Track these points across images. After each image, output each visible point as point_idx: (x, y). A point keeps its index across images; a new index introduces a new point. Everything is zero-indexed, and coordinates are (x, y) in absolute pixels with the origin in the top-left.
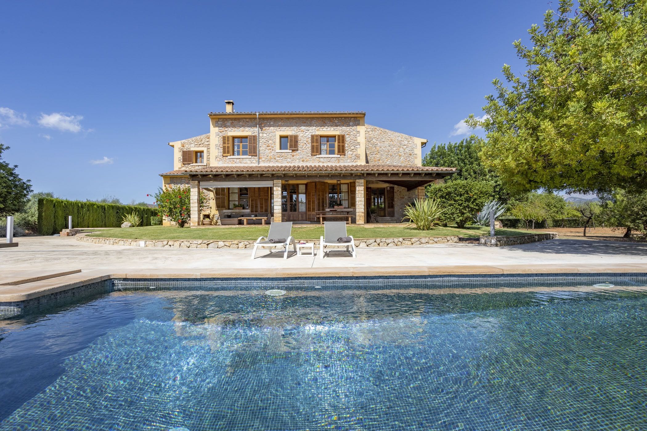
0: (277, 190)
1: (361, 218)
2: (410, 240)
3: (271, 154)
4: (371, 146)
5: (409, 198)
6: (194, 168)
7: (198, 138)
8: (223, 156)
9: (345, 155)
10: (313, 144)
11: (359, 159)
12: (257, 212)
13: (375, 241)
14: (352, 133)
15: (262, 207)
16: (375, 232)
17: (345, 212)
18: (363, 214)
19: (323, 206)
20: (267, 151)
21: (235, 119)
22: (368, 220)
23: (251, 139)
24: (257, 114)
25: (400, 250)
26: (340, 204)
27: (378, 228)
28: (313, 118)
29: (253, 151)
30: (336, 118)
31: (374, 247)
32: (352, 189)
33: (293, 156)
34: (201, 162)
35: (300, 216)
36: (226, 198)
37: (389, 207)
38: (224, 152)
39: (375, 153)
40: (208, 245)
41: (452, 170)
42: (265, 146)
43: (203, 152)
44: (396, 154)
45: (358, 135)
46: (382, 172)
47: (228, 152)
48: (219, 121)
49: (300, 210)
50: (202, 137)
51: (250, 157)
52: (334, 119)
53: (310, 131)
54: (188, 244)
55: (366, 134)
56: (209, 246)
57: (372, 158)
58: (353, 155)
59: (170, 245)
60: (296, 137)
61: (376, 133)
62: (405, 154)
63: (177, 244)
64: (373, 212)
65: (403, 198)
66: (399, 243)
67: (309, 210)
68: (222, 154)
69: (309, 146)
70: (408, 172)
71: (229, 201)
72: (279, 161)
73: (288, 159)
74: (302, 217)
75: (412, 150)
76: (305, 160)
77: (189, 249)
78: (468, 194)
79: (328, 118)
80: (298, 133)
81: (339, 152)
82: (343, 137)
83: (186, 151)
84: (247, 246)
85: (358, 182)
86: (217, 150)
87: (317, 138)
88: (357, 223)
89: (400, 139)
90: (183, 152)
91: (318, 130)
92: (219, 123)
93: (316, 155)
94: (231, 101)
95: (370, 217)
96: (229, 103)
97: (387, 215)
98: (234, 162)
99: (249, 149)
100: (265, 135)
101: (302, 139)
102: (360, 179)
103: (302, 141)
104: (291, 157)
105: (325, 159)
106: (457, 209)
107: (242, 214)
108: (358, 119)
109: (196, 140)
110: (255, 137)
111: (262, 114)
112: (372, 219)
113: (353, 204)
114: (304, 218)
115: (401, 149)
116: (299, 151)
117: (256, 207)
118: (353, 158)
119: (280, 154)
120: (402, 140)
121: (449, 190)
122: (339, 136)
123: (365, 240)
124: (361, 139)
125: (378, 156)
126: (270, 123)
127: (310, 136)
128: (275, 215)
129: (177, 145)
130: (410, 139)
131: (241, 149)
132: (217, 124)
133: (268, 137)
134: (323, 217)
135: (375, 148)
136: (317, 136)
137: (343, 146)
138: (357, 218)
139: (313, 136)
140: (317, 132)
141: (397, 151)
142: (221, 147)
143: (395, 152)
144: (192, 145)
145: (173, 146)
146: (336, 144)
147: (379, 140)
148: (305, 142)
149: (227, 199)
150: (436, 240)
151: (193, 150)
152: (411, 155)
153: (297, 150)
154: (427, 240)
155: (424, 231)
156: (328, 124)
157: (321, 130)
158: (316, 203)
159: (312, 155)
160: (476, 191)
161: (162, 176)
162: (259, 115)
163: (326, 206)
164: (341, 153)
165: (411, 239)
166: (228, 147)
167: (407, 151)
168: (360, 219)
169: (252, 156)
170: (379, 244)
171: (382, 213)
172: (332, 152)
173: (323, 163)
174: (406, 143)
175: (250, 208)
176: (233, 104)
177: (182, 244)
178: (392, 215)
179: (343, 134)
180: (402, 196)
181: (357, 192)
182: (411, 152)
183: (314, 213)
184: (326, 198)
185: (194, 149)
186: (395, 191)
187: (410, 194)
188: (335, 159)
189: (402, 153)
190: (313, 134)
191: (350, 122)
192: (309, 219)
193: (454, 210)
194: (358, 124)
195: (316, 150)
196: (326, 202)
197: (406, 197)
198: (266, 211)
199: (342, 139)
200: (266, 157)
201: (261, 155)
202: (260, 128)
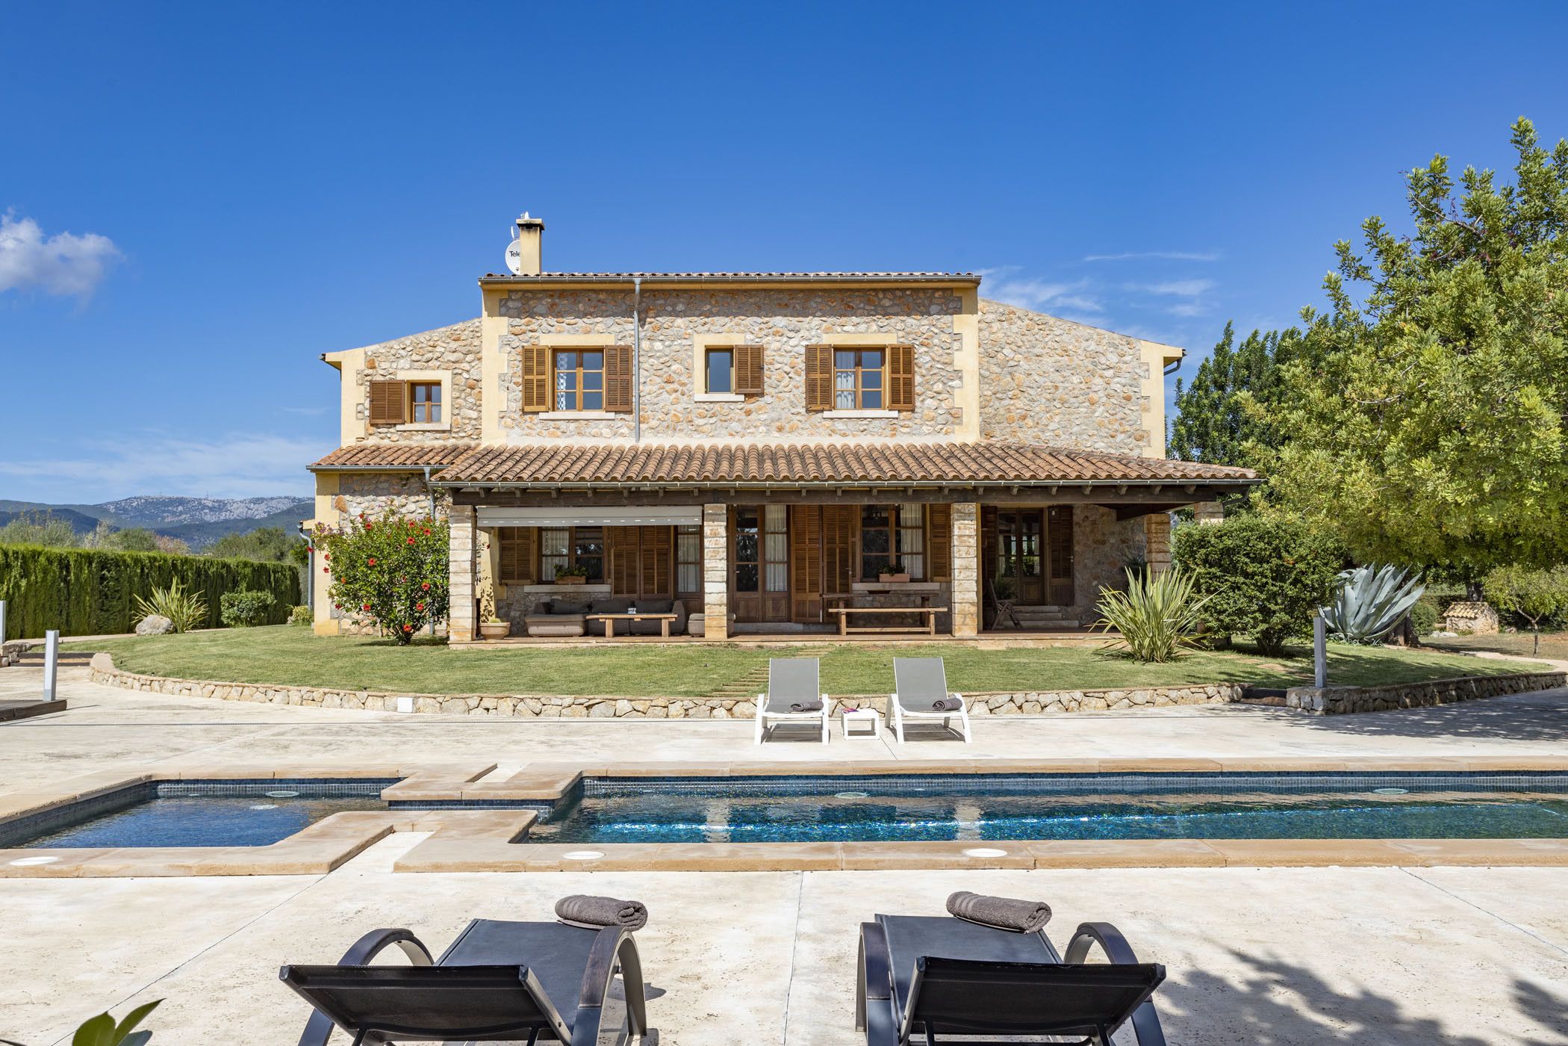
0: (715, 535)
1: (968, 621)
2: (1102, 695)
3: (679, 407)
4: (998, 370)
5: (1123, 542)
6: (406, 438)
7: (423, 337)
8: (524, 413)
9: (913, 411)
10: (812, 376)
11: (960, 424)
12: (634, 591)
13: (1012, 700)
14: (936, 341)
15: (648, 579)
16: (1010, 669)
17: (916, 593)
18: (974, 609)
19: (844, 575)
20: (665, 395)
21: (562, 294)
22: (988, 624)
23: (614, 356)
24: (637, 281)
25: (1075, 724)
26: (899, 569)
27: (1019, 650)
28: (812, 292)
29: (621, 400)
30: (884, 290)
31: (1009, 712)
32: (939, 519)
33: (748, 413)
34: (430, 419)
35: (769, 604)
36: (534, 547)
37: (1056, 574)
38: (528, 400)
39: (1010, 394)
40: (588, 707)
41: (1244, 476)
42: (659, 380)
43: (438, 384)
44: (1081, 398)
45: (956, 345)
46: (1033, 482)
47: (541, 400)
48: (510, 299)
49: (770, 587)
50: (437, 334)
51: (612, 415)
52: (881, 295)
53: (801, 334)
54: (538, 707)
55: (980, 330)
56: (592, 711)
57: (1002, 411)
58: (940, 411)
59: (488, 710)
60: (757, 352)
61: (1014, 328)
62: (1108, 396)
63: (506, 705)
64: (1004, 593)
65: (1104, 543)
66: (1073, 704)
67: (800, 589)
68: (520, 404)
69: (801, 380)
70: (1109, 482)
71: (540, 555)
72: (705, 428)
73: (734, 424)
74: (776, 609)
75: (1134, 383)
76: (787, 426)
77: (537, 719)
78: (1280, 557)
79: (858, 290)
80: (765, 340)
81: (895, 400)
82: (908, 351)
83: (383, 384)
84: (691, 712)
85: (959, 511)
86: (505, 393)
87: (826, 355)
88: (958, 635)
89: (1093, 346)
90: (374, 385)
91: (827, 331)
92: (511, 304)
93: (822, 411)
94: (538, 221)
95: (995, 610)
96: (529, 227)
97: (1049, 599)
98: (559, 433)
99: (609, 391)
100: (658, 345)
101: (777, 358)
102: (966, 501)
103: (778, 366)
104: (743, 416)
105: (851, 424)
106: (1251, 599)
107: (584, 599)
108: (957, 294)
109: (416, 346)
110: (626, 351)
111: (652, 282)
112: (1001, 616)
113: (940, 567)
114: (783, 613)
115: (1098, 380)
116: (767, 399)
117: (632, 576)
118: (939, 418)
119: (705, 406)
120: (1100, 349)
121: (1229, 542)
122: (895, 350)
123: (986, 698)
124: (967, 358)
125: (1019, 404)
126: (674, 306)
127: (803, 351)
128: (707, 611)
129: (353, 360)
130: (1126, 348)
131: (580, 390)
132: (503, 310)
133: (667, 351)
134: (848, 615)
135: (1009, 378)
136: (825, 349)
137: (909, 383)
138: (957, 619)
139: (810, 351)
140: (825, 336)
141: (1083, 386)
142: (516, 384)
143: (1076, 392)
144: (402, 361)
145: (337, 366)
146: (886, 371)
147: (1023, 349)
148: (787, 369)
149: (535, 552)
150: (1173, 694)
151: (406, 379)
152: (1128, 399)
153: (762, 395)
154: (1148, 694)
155: (1151, 666)
156: (859, 311)
157: (839, 329)
158: (823, 564)
159: (808, 411)
160: (1303, 551)
161: (313, 470)
162: (642, 283)
163: (854, 576)
164: (902, 405)
165: (1104, 693)
166: (541, 385)
167: (1118, 387)
168: (964, 624)
169: (616, 412)
170: (1020, 708)
171: (1033, 593)
172: (871, 401)
173: (845, 435)
174: (1113, 359)
175: (612, 580)
176: (542, 228)
177: (520, 707)
178: (1066, 598)
179: (907, 342)
180: (1099, 537)
181: (956, 541)
182: (1129, 390)
183: (815, 596)
184: (853, 549)
185: (407, 374)
186: (1076, 519)
187: (1125, 528)
188: (883, 423)
189: (1101, 394)
190: (814, 342)
191: (931, 303)
192: (798, 615)
193: (1242, 603)
194: (958, 311)
195: (819, 396)
196: (854, 562)
197: (1112, 541)
198: (663, 588)
199: (903, 358)
200: (660, 416)
201: (647, 411)
202: (642, 322)
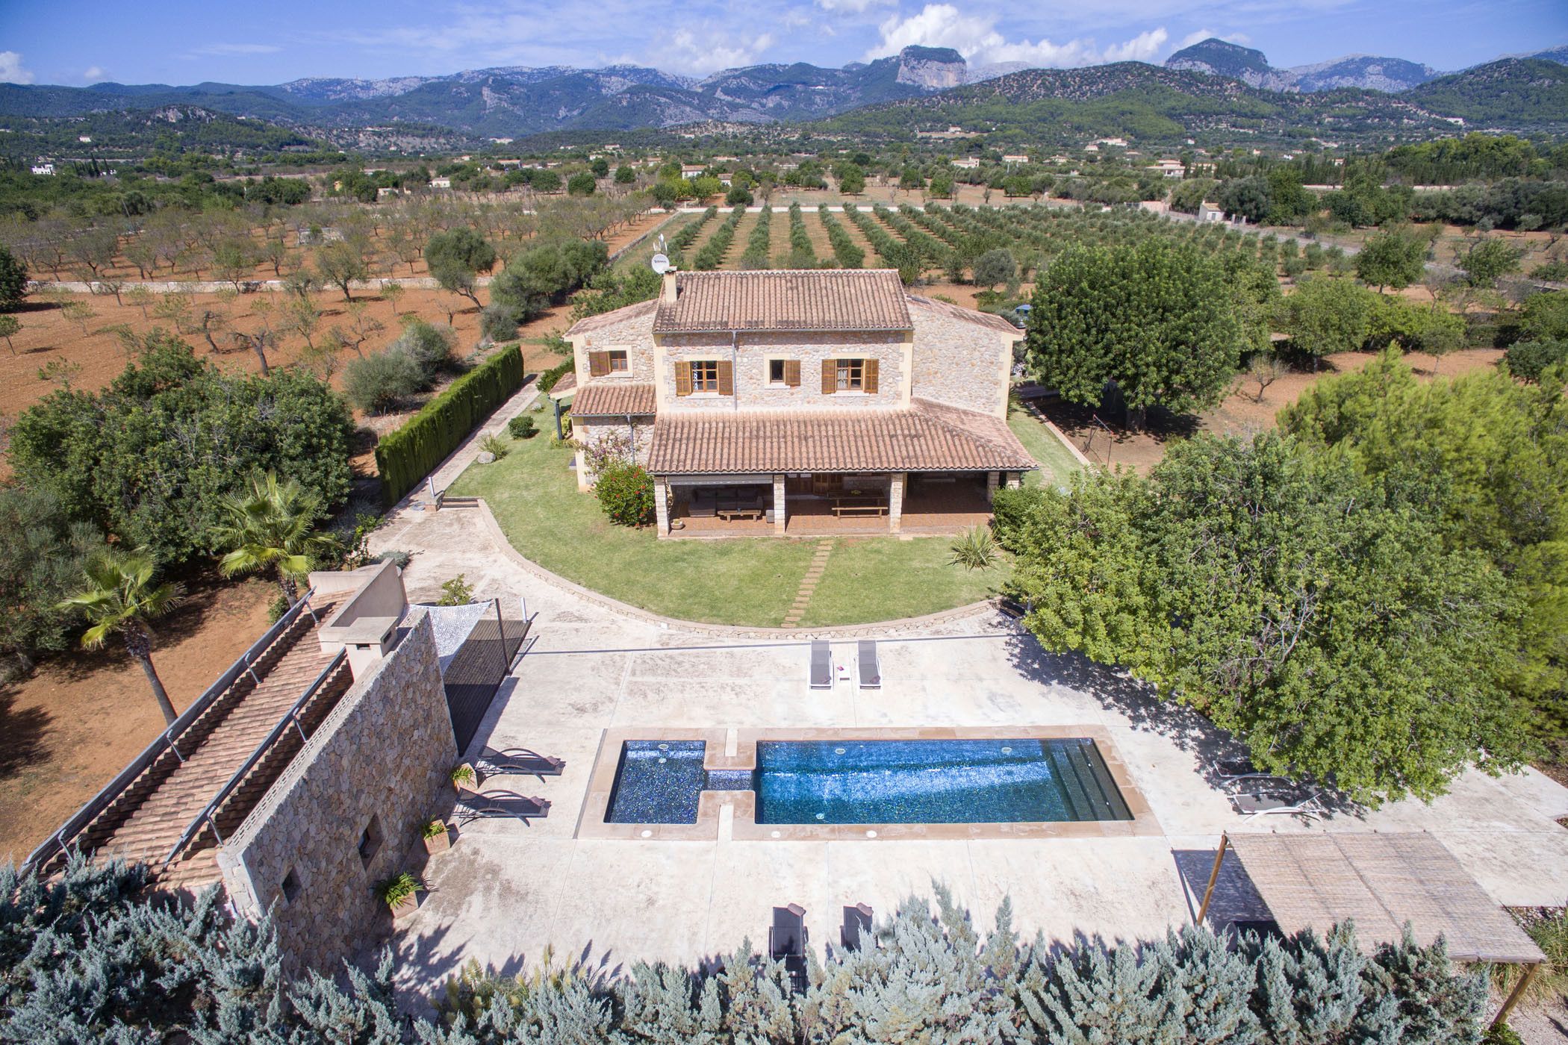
0: (779, 489)
1: (898, 509)
3: (757, 391)
4: (924, 347)
6: (610, 381)
8: (678, 396)
9: (877, 393)
10: (825, 375)
11: (900, 401)
14: (890, 357)
20: (749, 386)
21: (694, 334)
23: (722, 366)
29: (727, 389)
33: (792, 394)
38: (679, 389)
42: (746, 378)
43: (625, 352)
45: (900, 359)
47: (686, 389)
51: (722, 396)
52: (862, 333)
53: (820, 353)
57: (925, 369)
58: (891, 393)
60: (797, 364)
62: (982, 361)
68: (675, 392)
69: (819, 377)
72: (770, 404)
73: (785, 401)
75: (996, 354)
76: (811, 403)
79: (851, 333)
80: (801, 357)
81: (868, 387)
82: (876, 362)
83: (595, 353)
85: (894, 482)
86: (668, 386)
87: (832, 364)
88: (892, 517)
89: (976, 335)
90: (591, 353)
91: (834, 351)
92: (668, 339)
93: (830, 393)
98: (696, 405)
99: (720, 382)
100: (745, 360)
101: (807, 366)
102: (898, 478)
103: (808, 370)
104: (790, 396)
105: (844, 400)
108: (902, 334)
109: (611, 332)
110: (729, 364)
115: (976, 353)
116: (802, 387)
118: (890, 398)
119: (770, 390)
120: (980, 337)
122: (868, 362)
124: (906, 365)
125: (934, 365)
126: (753, 339)
127: (821, 362)
128: (775, 508)
129: (579, 341)
130: (993, 336)
131: (705, 381)
132: (663, 342)
133: (750, 363)
136: (832, 361)
137: (876, 379)
138: (892, 509)
139: (825, 362)
140: (832, 354)
141: (969, 356)
142: (673, 382)
144: (604, 342)
145: (570, 344)
146: (863, 373)
148: (812, 371)
152: (992, 363)
153: (800, 385)
155: (972, 574)
156: (850, 341)
157: (839, 350)
159: (823, 393)
162: (736, 330)
164: (871, 389)
166: (685, 382)
167: (987, 357)
168: (896, 511)
169: (725, 394)
172: (856, 383)
173: (841, 405)
179: (875, 357)
185: (607, 348)
188: (861, 399)
189: (978, 360)
190: (826, 357)
191: (889, 337)
194: (902, 342)
195: (829, 386)
199: (873, 366)
200: (747, 397)
201: (740, 394)
202: (737, 348)
